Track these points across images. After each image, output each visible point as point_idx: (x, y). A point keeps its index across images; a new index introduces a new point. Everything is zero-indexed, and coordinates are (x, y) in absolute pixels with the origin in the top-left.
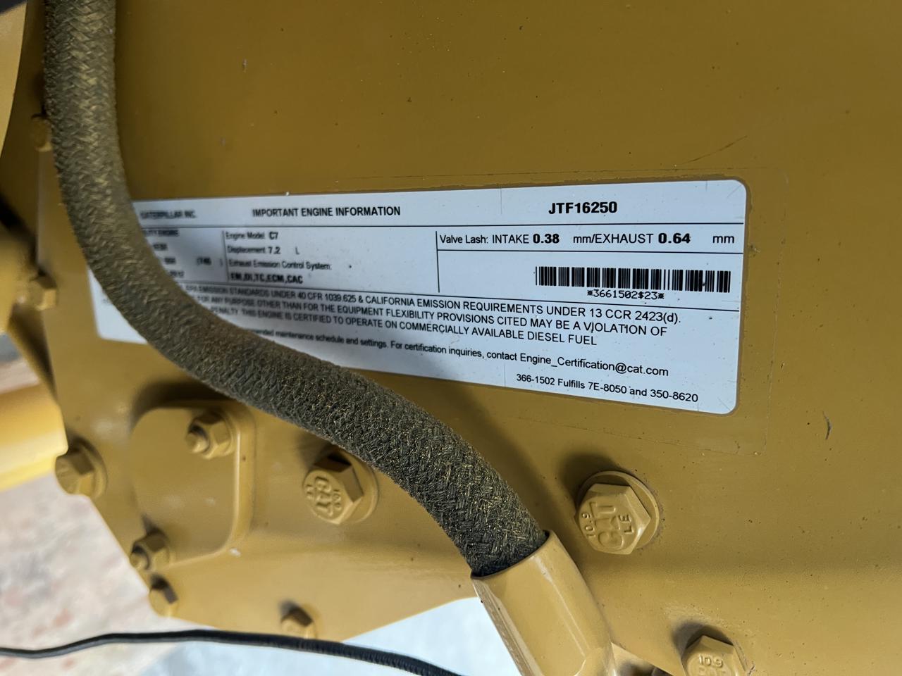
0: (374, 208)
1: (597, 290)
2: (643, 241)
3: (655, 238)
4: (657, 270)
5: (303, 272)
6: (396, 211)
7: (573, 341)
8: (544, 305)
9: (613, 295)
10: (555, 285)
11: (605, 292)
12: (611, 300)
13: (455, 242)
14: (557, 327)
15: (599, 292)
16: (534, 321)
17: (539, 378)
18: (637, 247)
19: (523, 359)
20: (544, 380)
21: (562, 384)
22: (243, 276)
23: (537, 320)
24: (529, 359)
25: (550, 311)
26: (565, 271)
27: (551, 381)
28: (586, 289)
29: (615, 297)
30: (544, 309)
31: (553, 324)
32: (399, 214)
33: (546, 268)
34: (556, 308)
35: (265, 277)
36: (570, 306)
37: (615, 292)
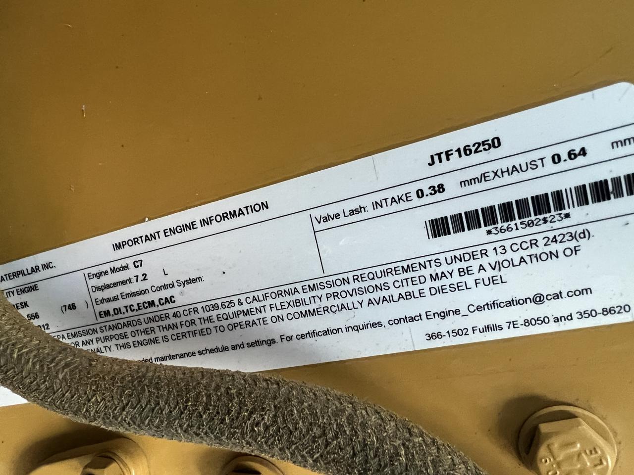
0: (240, 210)
1: (497, 228)
2: (535, 167)
3: (548, 161)
4: (558, 192)
5: (175, 292)
6: (265, 206)
7: (481, 286)
8: (442, 257)
9: (514, 227)
10: (449, 233)
11: (505, 227)
12: (514, 233)
13: (333, 219)
14: (460, 276)
15: (498, 229)
16: (434, 276)
17: (450, 332)
18: (530, 174)
19: (429, 317)
20: (457, 333)
21: (477, 332)
22: (112, 312)
23: (437, 274)
24: (436, 315)
25: (449, 261)
26: (457, 218)
27: (464, 332)
28: (484, 229)
29: (517, 229)
30: (443, 261)
31: (456, 273)
32: (267, 208)
33: (436, 220)
34: (455, 257)
35: (136, 307)
36: (470, 250)
37: (516, 224)
